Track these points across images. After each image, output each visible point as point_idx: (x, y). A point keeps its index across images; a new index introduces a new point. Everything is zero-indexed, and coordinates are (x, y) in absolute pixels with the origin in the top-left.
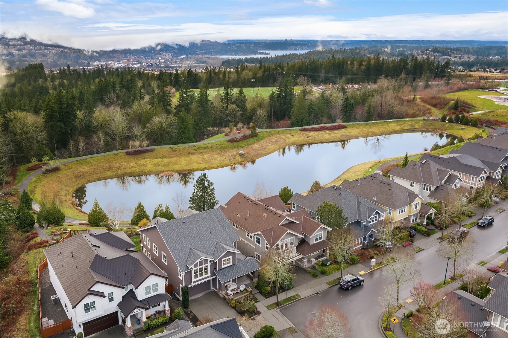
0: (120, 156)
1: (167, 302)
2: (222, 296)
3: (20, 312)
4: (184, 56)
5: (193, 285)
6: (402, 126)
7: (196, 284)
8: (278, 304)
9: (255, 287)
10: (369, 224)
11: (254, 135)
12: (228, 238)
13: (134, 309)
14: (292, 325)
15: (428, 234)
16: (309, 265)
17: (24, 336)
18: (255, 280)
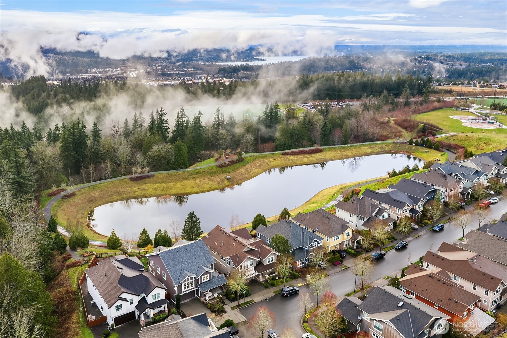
0: (125, 182)
1: (166, 305)
2: (202, 301)
3: (72, 312)
4: (181, 63)
5: (183, 293)
6: (373, 149)
7: (185, 293)
8: (238, 306)
9: (225, 295)
10: (310, 249)
11: (241, 160)
12: (207, 262)
13: (146, 309)
14: (246, 320)
15: (355, 255)
16: (264, 279)
17: (77, 326)
18: (225, 290)
